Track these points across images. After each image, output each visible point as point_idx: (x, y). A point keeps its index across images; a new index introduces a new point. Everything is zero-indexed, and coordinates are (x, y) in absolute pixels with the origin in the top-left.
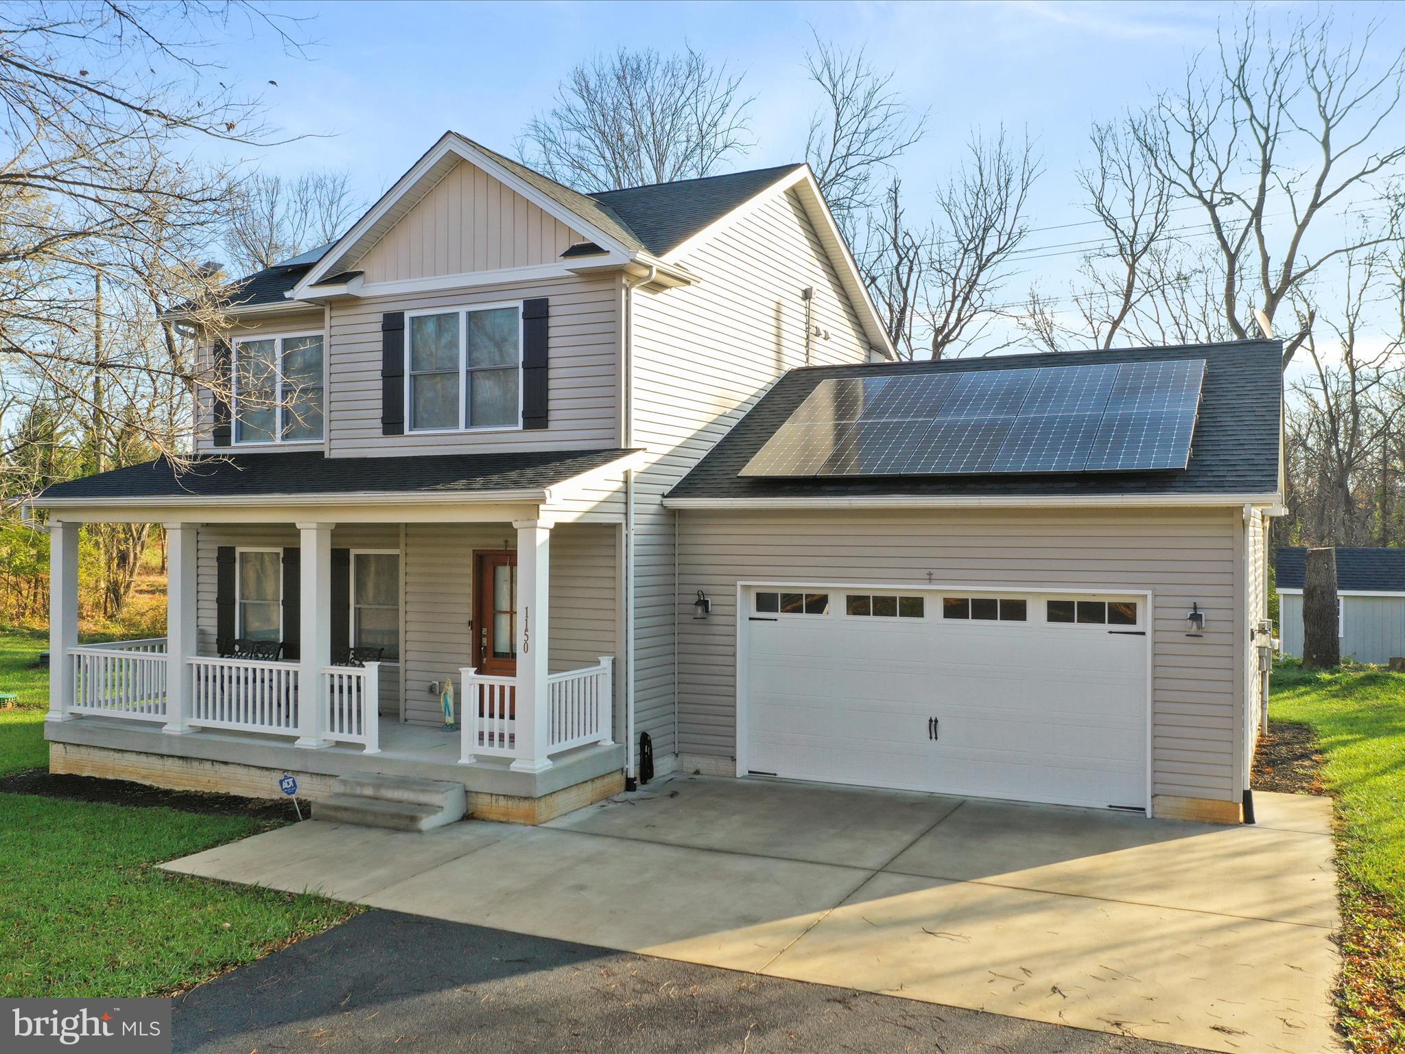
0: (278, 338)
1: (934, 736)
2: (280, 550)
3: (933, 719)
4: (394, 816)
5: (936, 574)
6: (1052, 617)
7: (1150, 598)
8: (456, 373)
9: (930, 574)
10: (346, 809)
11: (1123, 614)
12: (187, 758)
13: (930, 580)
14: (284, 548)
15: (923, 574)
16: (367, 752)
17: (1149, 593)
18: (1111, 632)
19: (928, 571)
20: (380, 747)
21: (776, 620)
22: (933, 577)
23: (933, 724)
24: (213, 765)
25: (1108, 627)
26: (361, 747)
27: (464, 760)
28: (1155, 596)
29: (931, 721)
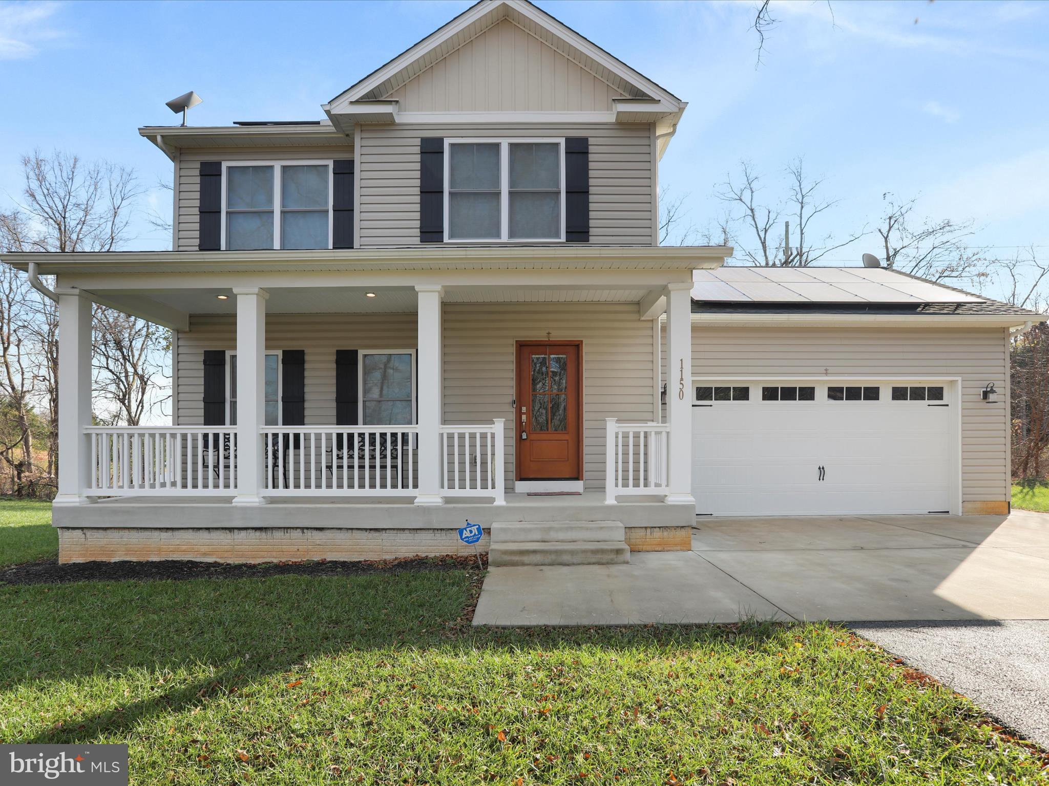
0: (277, 166)
1: (821, 478)
2: (280, 353)
3: (821, 467)
4: (595, 552)
5: (831, 370)
6: (895, 397)
7: (960, 383)
8: (498, 194)
9: (826, 370)
10: (535, 552)
11: (936, 393)
12: (266, 528)
13: (826, 374)
14: (283, 351)
15: (822, 370)
16: (496, 504)
17: (959, 379)
18: (929, 405)
19: (825, 368)
20: (505, 500)
21: (711, 406)
22: (828, 372)
23: (822, 470)
24: (303, 532)
25: (927, 402)
26: (492, 500)
27: (610, 501)
28: (963, 381)
29: (819, 468)
